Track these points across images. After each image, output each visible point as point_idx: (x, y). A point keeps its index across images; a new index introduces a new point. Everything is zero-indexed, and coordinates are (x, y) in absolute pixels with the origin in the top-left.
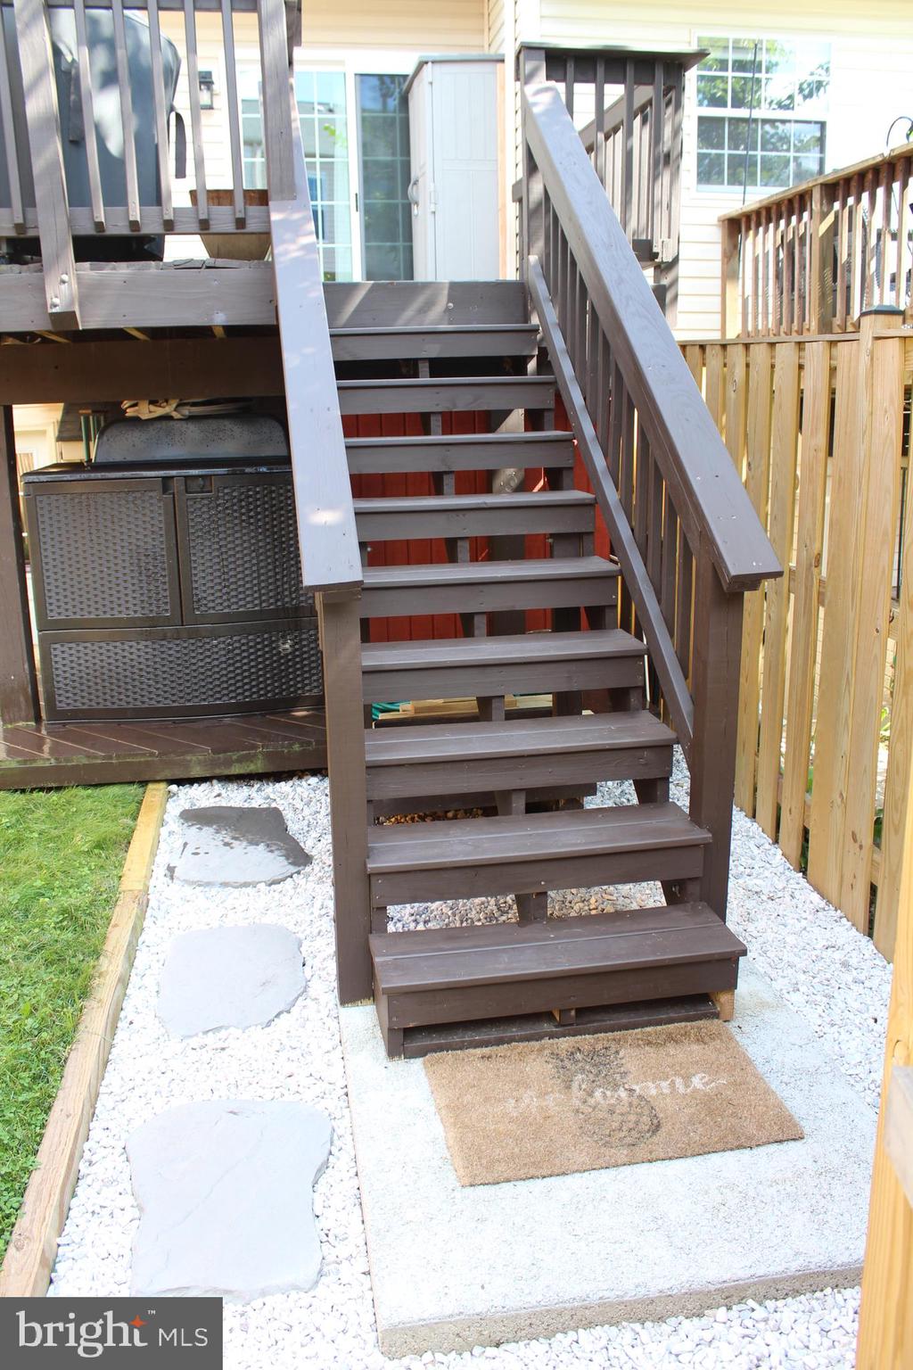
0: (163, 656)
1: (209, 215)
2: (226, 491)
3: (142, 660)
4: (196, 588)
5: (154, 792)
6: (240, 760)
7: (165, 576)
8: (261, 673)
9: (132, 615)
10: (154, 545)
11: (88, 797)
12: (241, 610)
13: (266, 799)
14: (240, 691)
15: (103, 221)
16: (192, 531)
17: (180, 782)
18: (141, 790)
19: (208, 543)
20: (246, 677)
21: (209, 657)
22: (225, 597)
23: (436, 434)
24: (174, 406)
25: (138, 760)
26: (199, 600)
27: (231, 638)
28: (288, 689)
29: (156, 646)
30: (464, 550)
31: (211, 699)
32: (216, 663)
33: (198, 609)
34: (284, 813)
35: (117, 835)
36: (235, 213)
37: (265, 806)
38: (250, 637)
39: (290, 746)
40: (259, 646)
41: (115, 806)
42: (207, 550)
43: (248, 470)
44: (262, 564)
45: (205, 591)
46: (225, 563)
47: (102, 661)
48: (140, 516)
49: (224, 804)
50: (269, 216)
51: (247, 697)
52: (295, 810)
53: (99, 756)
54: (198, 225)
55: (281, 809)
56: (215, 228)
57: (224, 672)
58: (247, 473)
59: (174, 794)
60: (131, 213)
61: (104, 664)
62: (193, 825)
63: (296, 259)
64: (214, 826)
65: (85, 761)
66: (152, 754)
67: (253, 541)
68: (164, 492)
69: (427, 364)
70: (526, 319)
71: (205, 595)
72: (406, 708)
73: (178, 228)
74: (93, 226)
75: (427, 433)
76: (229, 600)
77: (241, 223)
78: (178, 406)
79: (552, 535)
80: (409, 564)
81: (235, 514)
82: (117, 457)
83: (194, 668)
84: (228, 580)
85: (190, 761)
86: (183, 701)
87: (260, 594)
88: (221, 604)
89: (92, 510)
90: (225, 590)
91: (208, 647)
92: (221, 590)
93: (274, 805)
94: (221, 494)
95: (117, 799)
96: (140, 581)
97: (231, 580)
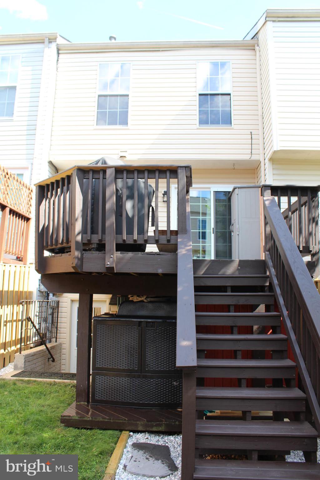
0: (133, 384)
1: (159, 238)
2: (160, 327)
3: (126, 384)
4: (147, 361)
5: (124, 434)
6: (156, 425)
7: (137, 355)
8: (167, 393)
9: (124, 368)
10: (134, 344)
11: (101, 433)
12: (162, 369)
13: (164, 442)
14: (159, 399)
15: (125, 239)
16: (147, 340)
17: (135, 432)
18: (120, 433)
19: (152, 345)
20: (162, 394)
21: (149, 385)
22: (156, 365)
23: (232, 312)
24: (145, 297)
25: (120, 421)
26: (148, 365)
27: (158, 380)
28: (176, 400)
29: (131, 380)
30: (239, 355)
31: (149, 401)
32: (152, 388)
33: (147, 368)
34: (170, 448)
35: (108, 450)
36: (167, 238)
37: (164, 445)
38: (164, 380)
39: (175, 422)
40: (167, 383)
41: (109, 438)
42: (152, 348)
43: (168, 321)
44: (171, 354)
45: (150, 362)
46: (158, 352)
47: (112, 383)
48: (130, 334)
49: (149, 442)
50: (177, 239)
51: (161, 402)
52: (174, 447)
53: (107, 419)
54: (155, 241)
55: (169, 446)
56: (160, 242)
57: (154, 392)
58: (167, 322)
59: (131, 436)
60: (134, 237)
61: (113, 385)
62: (136, 449)
63: (184, 254)
64: (144, 451)
65: (101, 420)
66: (125, 420)
67: (168, 345)
68: (139, 326)
69: (230, 288)
70: (265, 273)
71: (150, 363)
72: (217, 412)
73: (149, 242)
74: (122, 241)
75: (229, 312)
76: (158, 366)
77: (169, 241)
78: (146, 298)
79: (272, 351)
80: (231, 359)
81: (162, 336)
82: (125, 313)
83: (144, 389)
84: (158, 358)
85: (139, 424)
86: (139, 401)
87: (169, 364)
88: (155, 367)
89: (115, 331)
90: (157, 362)
91: (149, 382)
92: (155, 362)
93: (167, 445)
94: (158, 329)
95: (111, 435)
96: (128, 356)
97: (159, 359)
